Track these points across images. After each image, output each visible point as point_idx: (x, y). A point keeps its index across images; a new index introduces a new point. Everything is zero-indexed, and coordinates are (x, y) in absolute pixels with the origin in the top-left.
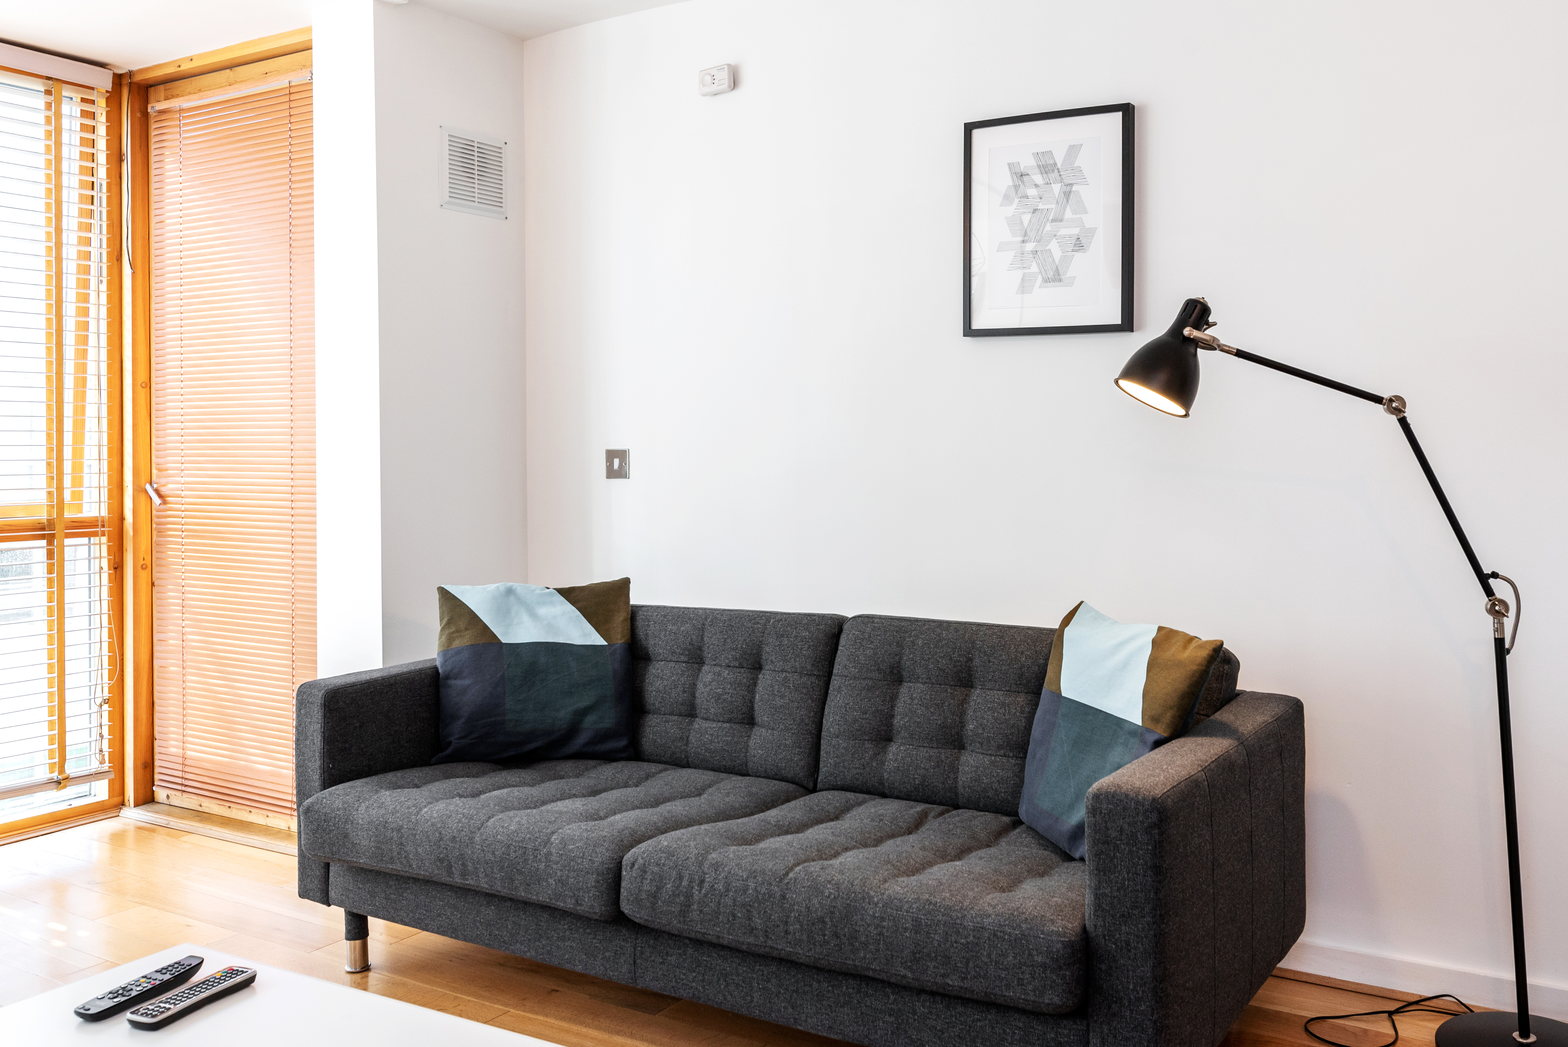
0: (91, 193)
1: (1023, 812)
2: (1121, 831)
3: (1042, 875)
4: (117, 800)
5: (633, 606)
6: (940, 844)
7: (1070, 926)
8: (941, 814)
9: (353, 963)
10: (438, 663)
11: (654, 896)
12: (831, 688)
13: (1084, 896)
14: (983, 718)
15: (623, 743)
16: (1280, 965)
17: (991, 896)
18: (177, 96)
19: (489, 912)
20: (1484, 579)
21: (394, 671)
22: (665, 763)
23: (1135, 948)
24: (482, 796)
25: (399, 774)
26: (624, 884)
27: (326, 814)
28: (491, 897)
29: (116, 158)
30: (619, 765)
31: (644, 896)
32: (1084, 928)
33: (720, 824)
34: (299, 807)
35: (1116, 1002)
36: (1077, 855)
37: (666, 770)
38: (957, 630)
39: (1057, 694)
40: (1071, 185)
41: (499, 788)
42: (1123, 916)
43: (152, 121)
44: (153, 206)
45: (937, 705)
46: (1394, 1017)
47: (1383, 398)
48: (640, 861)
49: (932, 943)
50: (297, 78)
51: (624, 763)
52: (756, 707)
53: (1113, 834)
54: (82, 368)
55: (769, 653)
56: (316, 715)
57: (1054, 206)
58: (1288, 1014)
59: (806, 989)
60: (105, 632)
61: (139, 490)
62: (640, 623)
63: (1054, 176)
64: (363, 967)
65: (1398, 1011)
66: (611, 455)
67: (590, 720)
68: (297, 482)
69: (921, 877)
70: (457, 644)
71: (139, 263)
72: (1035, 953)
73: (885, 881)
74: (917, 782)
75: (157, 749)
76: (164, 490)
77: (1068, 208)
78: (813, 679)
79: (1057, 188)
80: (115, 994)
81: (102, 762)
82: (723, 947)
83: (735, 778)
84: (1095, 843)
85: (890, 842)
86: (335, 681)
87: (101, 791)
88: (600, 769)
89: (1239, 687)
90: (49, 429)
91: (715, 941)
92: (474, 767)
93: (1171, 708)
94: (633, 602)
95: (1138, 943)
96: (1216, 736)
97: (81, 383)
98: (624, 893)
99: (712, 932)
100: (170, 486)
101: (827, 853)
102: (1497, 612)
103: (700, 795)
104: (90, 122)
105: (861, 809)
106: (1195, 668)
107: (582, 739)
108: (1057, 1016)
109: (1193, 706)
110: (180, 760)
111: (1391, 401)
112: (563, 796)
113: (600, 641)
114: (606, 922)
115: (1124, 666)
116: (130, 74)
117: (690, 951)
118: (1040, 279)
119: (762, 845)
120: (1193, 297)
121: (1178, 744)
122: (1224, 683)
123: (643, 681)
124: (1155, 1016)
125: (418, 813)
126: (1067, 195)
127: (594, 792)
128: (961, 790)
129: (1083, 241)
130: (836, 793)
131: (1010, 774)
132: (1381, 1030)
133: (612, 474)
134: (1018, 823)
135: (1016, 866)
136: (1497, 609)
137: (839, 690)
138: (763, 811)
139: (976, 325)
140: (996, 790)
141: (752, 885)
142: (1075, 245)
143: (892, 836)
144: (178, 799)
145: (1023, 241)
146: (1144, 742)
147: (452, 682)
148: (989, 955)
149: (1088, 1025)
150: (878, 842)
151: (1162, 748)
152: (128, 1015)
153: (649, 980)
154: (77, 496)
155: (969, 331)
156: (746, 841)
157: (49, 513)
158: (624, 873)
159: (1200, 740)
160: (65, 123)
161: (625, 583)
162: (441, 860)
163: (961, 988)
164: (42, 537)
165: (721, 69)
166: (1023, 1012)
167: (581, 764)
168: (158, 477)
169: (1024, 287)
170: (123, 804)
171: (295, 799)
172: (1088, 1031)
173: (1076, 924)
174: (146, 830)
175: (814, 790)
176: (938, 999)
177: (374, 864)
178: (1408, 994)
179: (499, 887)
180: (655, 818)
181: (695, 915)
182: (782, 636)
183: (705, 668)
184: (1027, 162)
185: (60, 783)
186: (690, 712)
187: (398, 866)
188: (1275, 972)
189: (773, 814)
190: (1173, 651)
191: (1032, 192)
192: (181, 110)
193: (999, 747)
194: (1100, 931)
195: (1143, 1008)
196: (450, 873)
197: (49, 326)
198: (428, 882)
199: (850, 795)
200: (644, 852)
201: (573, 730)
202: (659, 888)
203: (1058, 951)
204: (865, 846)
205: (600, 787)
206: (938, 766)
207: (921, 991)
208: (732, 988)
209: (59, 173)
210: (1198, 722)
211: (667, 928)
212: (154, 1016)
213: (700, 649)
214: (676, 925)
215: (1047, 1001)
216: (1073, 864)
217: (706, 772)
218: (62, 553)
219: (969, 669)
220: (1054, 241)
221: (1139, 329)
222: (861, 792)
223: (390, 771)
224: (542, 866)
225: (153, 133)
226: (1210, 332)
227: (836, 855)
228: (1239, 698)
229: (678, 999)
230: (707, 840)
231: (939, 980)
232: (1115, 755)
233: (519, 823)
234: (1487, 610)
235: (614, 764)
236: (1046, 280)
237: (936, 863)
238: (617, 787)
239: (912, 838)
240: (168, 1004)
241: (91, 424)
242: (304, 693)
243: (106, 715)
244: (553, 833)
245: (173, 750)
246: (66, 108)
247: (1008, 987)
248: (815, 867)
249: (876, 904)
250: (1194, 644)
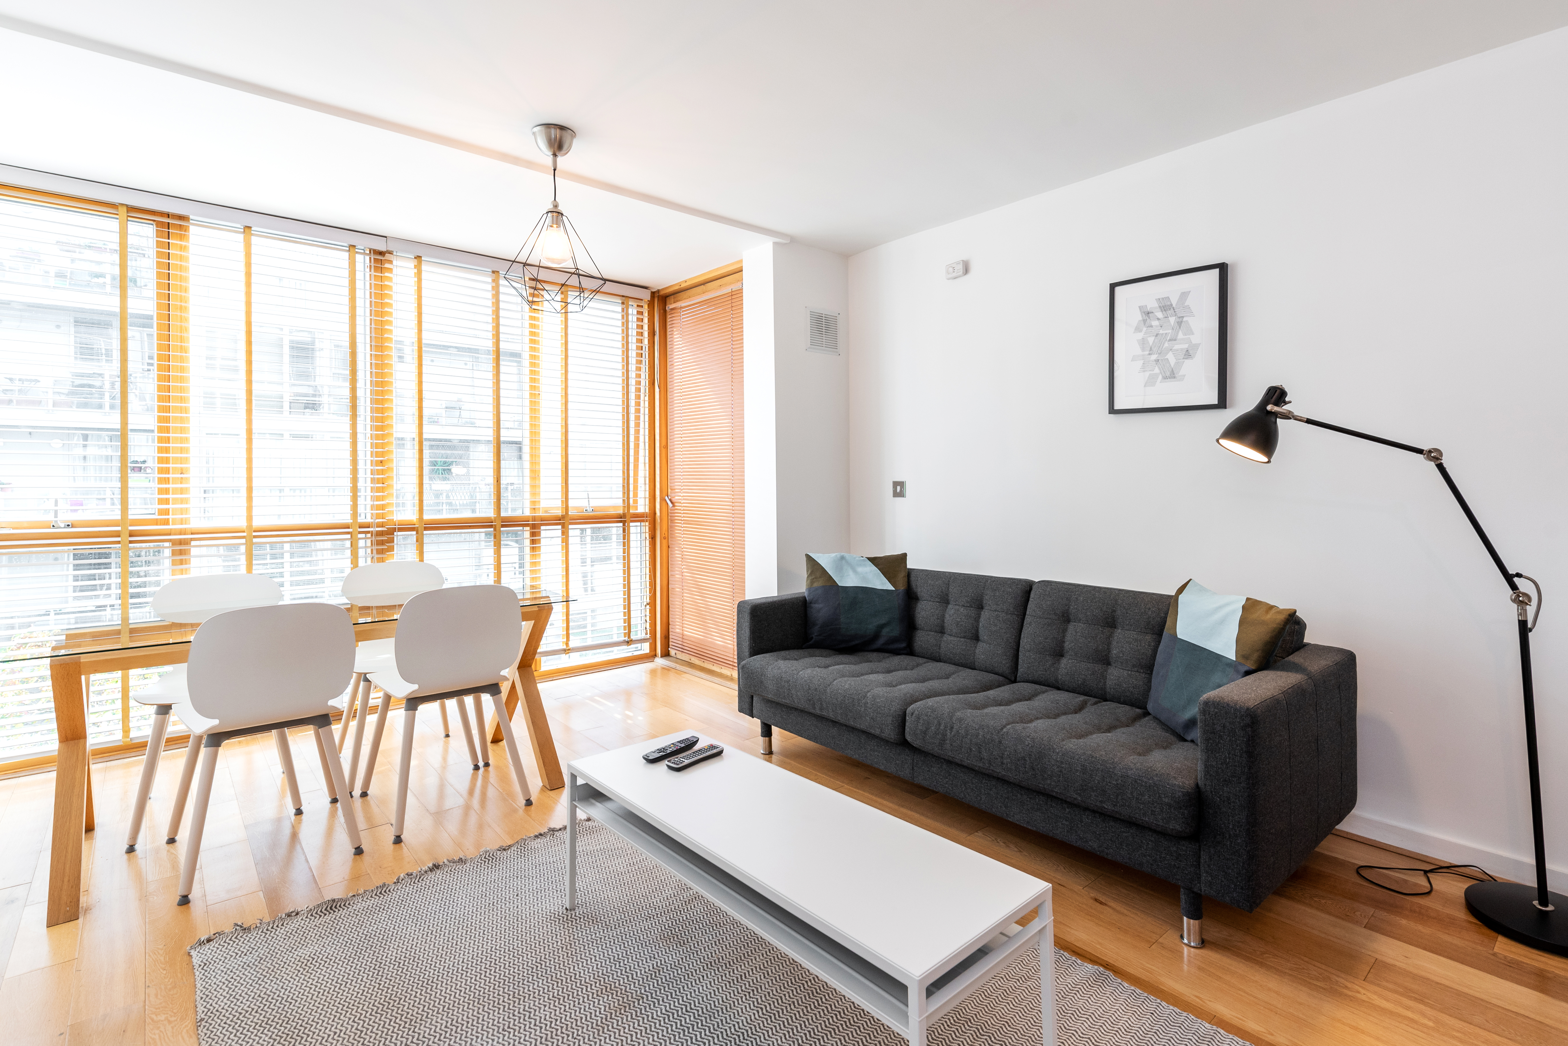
0: (641, 352)
1: (1150, 707)
2: (1224, 727)
3: (1165, 748)
4: (653, 653)
5: (909, 569)
6: (1096, 721)
7: (1187, 782)
8: (1096, 703)
9: (765, 749)
10: (806, 595)
11: (925, 733)
12: (1025, 623)
13: (1196, 764)
14: (1123, 647)
15: (904, 645)
16: (1337, 827)
17: (1132, 757)
18: (679, 301)
19: (834, 731)
20: (1509, 578)
21: (784, 598)
22: (927, 658)
23: (1234, 802)
24: (830, 668)
25: (787, 652)
26: (907, 724)
27: (752, 670)
28: (835, 723)
29: (652, 334)
30: (902, 657)
31: (919, 732)
32: (1197, 785)
33: (961, 696)
34: (738, 665)
35: (1220, 835)
36: (1189, 738)
37: (928, 662)
38: (1105, 593)
39: (1174, 636)
40: (1183, 317)
41: (838, 664)
42: (1226, 781)
43: (668, 314)
44: (669, 357)
45: (1093, 637)
46: (1429, 875)
47: (1423, 450)
48: (916, 712)
49: (1094, 781)
50: (735, 287)
51: (904, 656)
52: (980, 631)
53: (1218, 728)
54: (637, 439)
55: (988, 600)
56: (747, 618)
57: (1170, 331)
58: (1342, 860)
59: (1014, 797)
60: (648, 569)
61: (662, 500)
62: (913, 578)
63: (1169, 312)
64: (769, 752)
65: (1432, 871)
66: (896, 484)
67: (885, 631)
68: (736, 497)
69: (1085, 740)
70: (816, 585)
71: (662, 385)
72: (1163, 796)
73: (1063, 740)
74: (1080, 682)
75: (670, 630)
76: (673, 500)
77: (1180, 332)
78: (1014, 616)
79: (1172, 320)
80: (660, 750)
81: (646, 634)
82: (964, 767)
83: (968, 670)
84: (1205, 732)
85: (1064, 717)
86: (755, 601)
87: (646, 648)
88: (891, 659)
89: (1305, 641)
90: (624, 469)
91: (960, 763)
92: (825, 652)
93: (1258, 651)
94: (908, 567)
95: (1236, 799)
96: (1291, 672)
97: (637, 446)
98: (907, 729)
99: (959, 757)
100: (676, 498)
101: (1026, 719)
102: (1521, 601)
103: (948, 678)
104: (640, 317)
105: (1044, 695)
106: (1275, 626)
107: (880, 642)
108: (1178, 837)
109: (1273, 651)
110: (681, 636)
111: (1430, 452)
112: (872, 672)
113: (891, 588)
114: (897, 744)
115: (1222, 622)
116: (658, 291)
117: (944, 767)
118: (1160, 377)
119: (986, 711)
120: (1274, 385)
121: (1263, 675)
122: (1295, 638)
123: (914, 611)
124: (1249, 848)
125: (798, 674)
126: (1180, 324)
127: (889, 671)
128: (1108, 690)
129: (1191, 352)
130: (1029, 684)
131: (1141, 683)
132: (1419, 882)
133: (896, 494)
134: (1147, 714)
135: (1147, 740)
136: (1521, 600)
137: (1030, 624)
138: (985, 691)
139: (1117, 407)
140: (1132, 692)
141: (981, 733)
142: (1185, 355)
143: (1065, 714)
144: (680, 656)
145: (1149, 354)
146: (1237, 671)
147: (813, 605)
148: (1132, 793)
149: (1200, 846)
150: (1057, 716)
151: (1251, 676)
152: (666, 762)
153: (920, 780)
154: (636, 502)
155: (1112, 411)
156: (976, 707)
157: (624, 510)
158: (907, 718)
159: (1279, 673)
160: (630, 318)
161: (904, 556)
162: (810, 700)
163: (1113, 811)
164: (621, 522)
165: (958, 263)
166: (1155, 831)
167: (881, 655)
168: (671, 493)
169: (1150, 382)
170: (655, 655)
171: (736, 661)
172: (1200, 850)
173: (1192, 782)
174: (666, 669)
175: (1015, 681)
176: (1097, 815)
177: (776, 699)
178: (1441, 860)
179: (839, 718)
180: (923, 689)
181: (948, 746)
182: (996, 590)
183: (950, 606)
184: (1152, 305)
185: (628, 642)
186: (942, 631)
187: (788, 701)
188: (1333, 832)
189: (991, 693)
190: (1258, 615)
191: (1155, 323)
192: (681, 308)
193: (1134, 666)
194: (1208, 788)
195: (1239, 841)
196: (814, 708)
197: (623, 418)
198: (802, 711)
199: (1037, 687)
200: (918, 708)
201: (876, 636)
202: (927, 729)
203: (1179, 797)
204: (1049, 717)
205: (892, 669)
206: (1094, 674)
207: (1086, 809)
208: (969, 791)
209: (627, 343)
210: (1275, 662)
211: (931, 752)
212: (678, 764)
213: (947, 595)
214: (936, 750)
215: (1171, 827)
216: (1186, 744)
217: (951, 665)
218: (629, 530)
219: (1113, 617)
220: (1171, 353)
221: (1231, 407)
222: (1044, 685)
223: (783, 650)
224: (863, 709)
225: (668, 320)
226: (1286, 407)
227: (1031, 721)
228: (1306, 648)
229: (937, 793)
230: (954, 704)
231: (1098, 804)
232: (1217, 678)
233: (850, 684)
234: (1512, 600)
235: (899, 656)
236: (1165, 378)
237: (1094, 733)
238: (901, 669)
239: (1077, 716)
240: (684, 759)
241: (641, 466)
242: (741, 606)
243: (648, 611)
244: (868, 692)
245: (678, 630)
246: (630, 311)
247: (1144, 814)
248: (1019, 727)
249: (1058, 753)
250: (1273, 611)
